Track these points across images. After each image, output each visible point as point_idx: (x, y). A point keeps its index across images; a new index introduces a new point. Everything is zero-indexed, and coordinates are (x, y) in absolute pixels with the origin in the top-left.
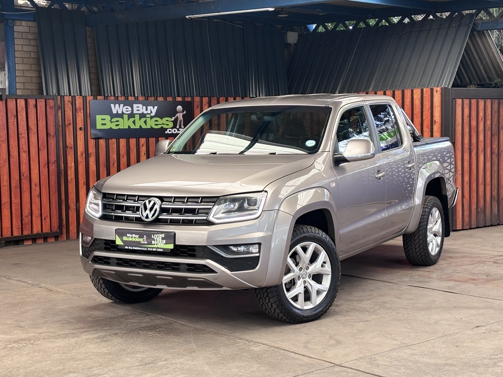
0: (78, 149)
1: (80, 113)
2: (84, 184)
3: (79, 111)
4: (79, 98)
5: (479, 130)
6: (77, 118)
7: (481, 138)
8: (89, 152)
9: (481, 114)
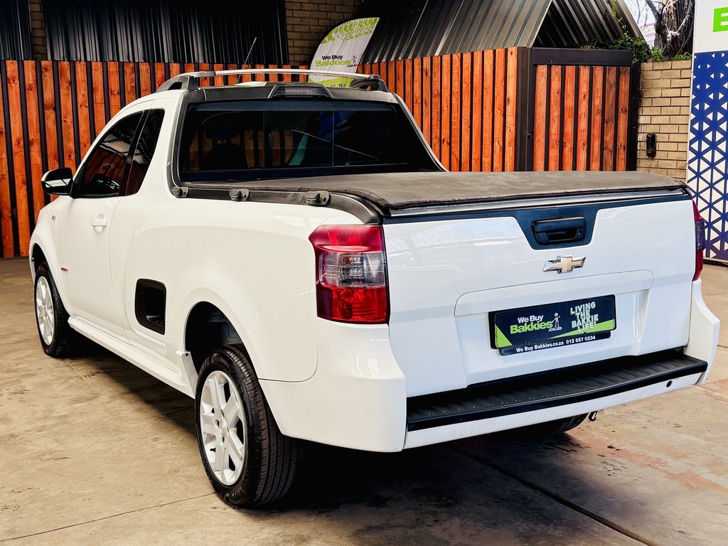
0: (12, 134)
1: (13, 85)
2: (23, 182)
3: (12, 82)
4: (11, 63)
5: (580, 113)
6: (9, 91)
7: (583, 124)
8: (30, 139)
9: (584, 89)
